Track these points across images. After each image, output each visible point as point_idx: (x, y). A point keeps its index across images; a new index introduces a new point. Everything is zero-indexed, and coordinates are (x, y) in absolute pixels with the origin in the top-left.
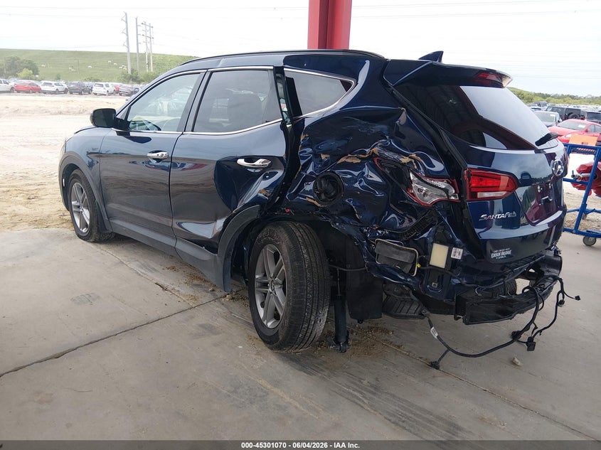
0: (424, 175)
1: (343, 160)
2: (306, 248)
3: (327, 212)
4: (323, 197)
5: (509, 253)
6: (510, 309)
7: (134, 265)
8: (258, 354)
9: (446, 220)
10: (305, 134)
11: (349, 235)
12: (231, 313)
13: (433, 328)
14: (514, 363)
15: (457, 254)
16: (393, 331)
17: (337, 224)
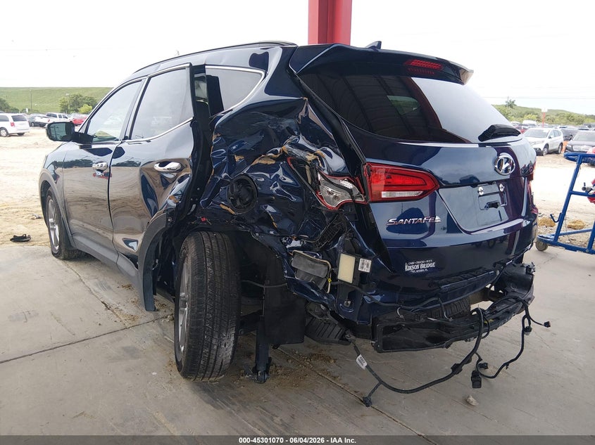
0: (327, 173)
1: (257, 161)
2: (212, 260)
3: (244, 220)
4: (238, 203)
5: (432, 265)
6: (445, 335)
7: (91, 284)
8: (170, 382)
9: (354, 227)
10: (216, 134)
11: (269, 247)
12: (165, 335)
13: (360, 356)
14: (467, 402)
15: (365, 266)
16: (334, 360)
17: (257, 234)
